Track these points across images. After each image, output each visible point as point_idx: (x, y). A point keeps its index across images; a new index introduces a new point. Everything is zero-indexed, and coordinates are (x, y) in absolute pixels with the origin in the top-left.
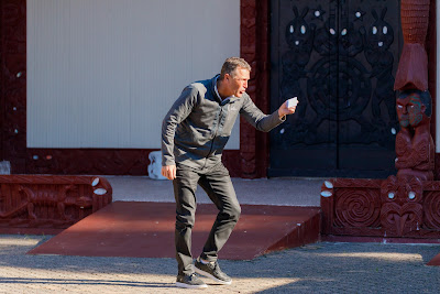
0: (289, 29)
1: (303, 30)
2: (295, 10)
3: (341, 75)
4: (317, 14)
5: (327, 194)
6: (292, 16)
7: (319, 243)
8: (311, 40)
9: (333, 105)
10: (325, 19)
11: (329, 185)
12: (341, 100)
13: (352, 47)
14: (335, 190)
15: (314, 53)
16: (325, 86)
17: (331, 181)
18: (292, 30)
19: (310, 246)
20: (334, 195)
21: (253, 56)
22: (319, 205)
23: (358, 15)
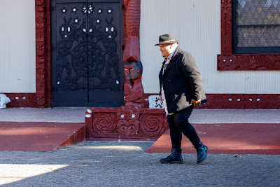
0: (61, 29)
1: (69, 29)
2: (65, 19)
3: (89, 53)
4: (76, 21)
5: (88, 116)
6: (63, 22)
7: (84, 142)
8: (73, 35)
9: (86, 69)
10: (81, 23)
11: (89, 111)
12: (89, 66)
13: (95, 38)
14: (92, 114)
15: (75, 42)
16: (81, 59)
17: (91, 109)
18: (63, 30)
19: (81, 144)
20: (92, 116)
21: (43, 43)
22: (84, 122)
23: (98, 21)
